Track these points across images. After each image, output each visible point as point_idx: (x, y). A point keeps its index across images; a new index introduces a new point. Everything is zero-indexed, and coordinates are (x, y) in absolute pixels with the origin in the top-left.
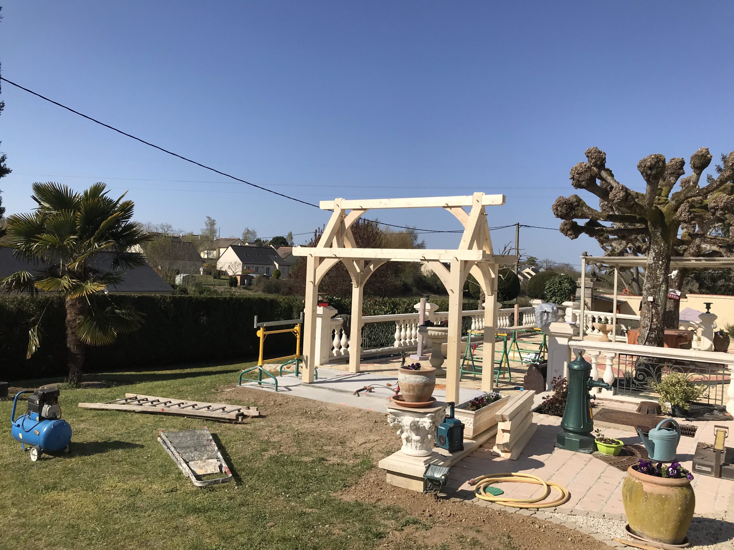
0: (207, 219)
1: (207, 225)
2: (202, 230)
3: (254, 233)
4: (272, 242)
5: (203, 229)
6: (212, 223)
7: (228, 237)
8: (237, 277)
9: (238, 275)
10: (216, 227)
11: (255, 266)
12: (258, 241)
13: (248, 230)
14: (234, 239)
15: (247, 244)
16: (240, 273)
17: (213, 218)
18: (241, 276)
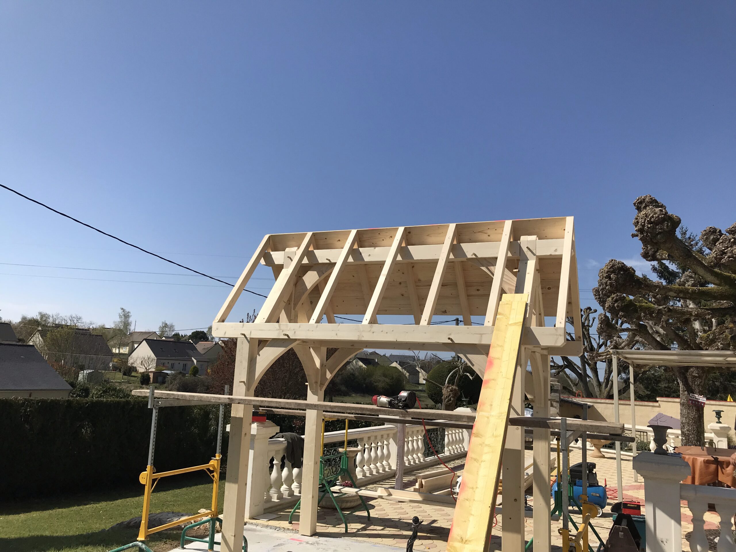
0: (121, 311)
1: (120, 317)
2: (114, 322)
3: (172, 327)
4: (191, 337)
5: (116, 321)
6: (126, 316)
7: (144, 331)
8: (150, 374)
9: (151, 372)
10: (131, 319)
11: (171, 362)
12: (177, 335)
13: (166, 324)
14: (149, 333)
15: (164, 338)
16: (154, 370)
17: (127, 310)
18: (154, 373)
